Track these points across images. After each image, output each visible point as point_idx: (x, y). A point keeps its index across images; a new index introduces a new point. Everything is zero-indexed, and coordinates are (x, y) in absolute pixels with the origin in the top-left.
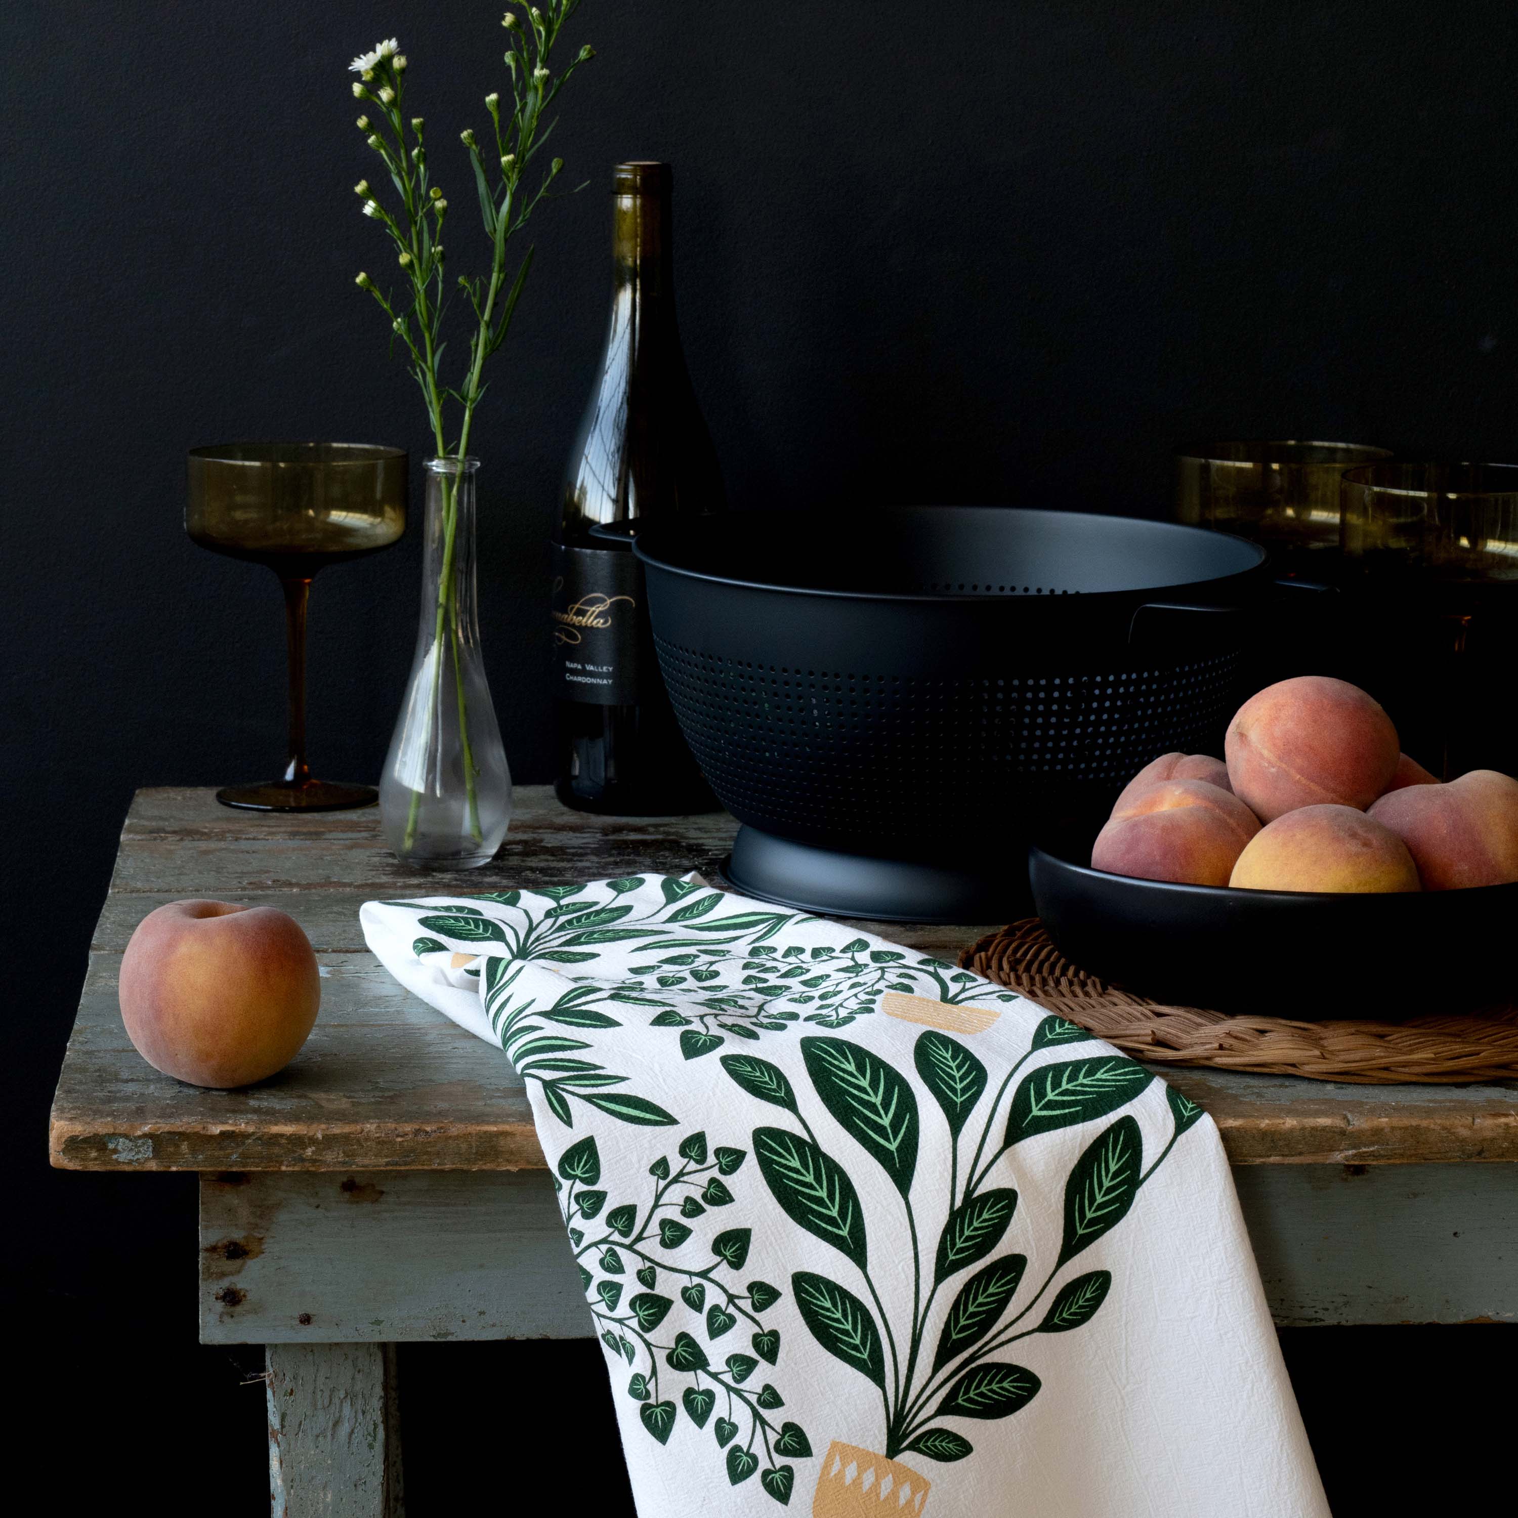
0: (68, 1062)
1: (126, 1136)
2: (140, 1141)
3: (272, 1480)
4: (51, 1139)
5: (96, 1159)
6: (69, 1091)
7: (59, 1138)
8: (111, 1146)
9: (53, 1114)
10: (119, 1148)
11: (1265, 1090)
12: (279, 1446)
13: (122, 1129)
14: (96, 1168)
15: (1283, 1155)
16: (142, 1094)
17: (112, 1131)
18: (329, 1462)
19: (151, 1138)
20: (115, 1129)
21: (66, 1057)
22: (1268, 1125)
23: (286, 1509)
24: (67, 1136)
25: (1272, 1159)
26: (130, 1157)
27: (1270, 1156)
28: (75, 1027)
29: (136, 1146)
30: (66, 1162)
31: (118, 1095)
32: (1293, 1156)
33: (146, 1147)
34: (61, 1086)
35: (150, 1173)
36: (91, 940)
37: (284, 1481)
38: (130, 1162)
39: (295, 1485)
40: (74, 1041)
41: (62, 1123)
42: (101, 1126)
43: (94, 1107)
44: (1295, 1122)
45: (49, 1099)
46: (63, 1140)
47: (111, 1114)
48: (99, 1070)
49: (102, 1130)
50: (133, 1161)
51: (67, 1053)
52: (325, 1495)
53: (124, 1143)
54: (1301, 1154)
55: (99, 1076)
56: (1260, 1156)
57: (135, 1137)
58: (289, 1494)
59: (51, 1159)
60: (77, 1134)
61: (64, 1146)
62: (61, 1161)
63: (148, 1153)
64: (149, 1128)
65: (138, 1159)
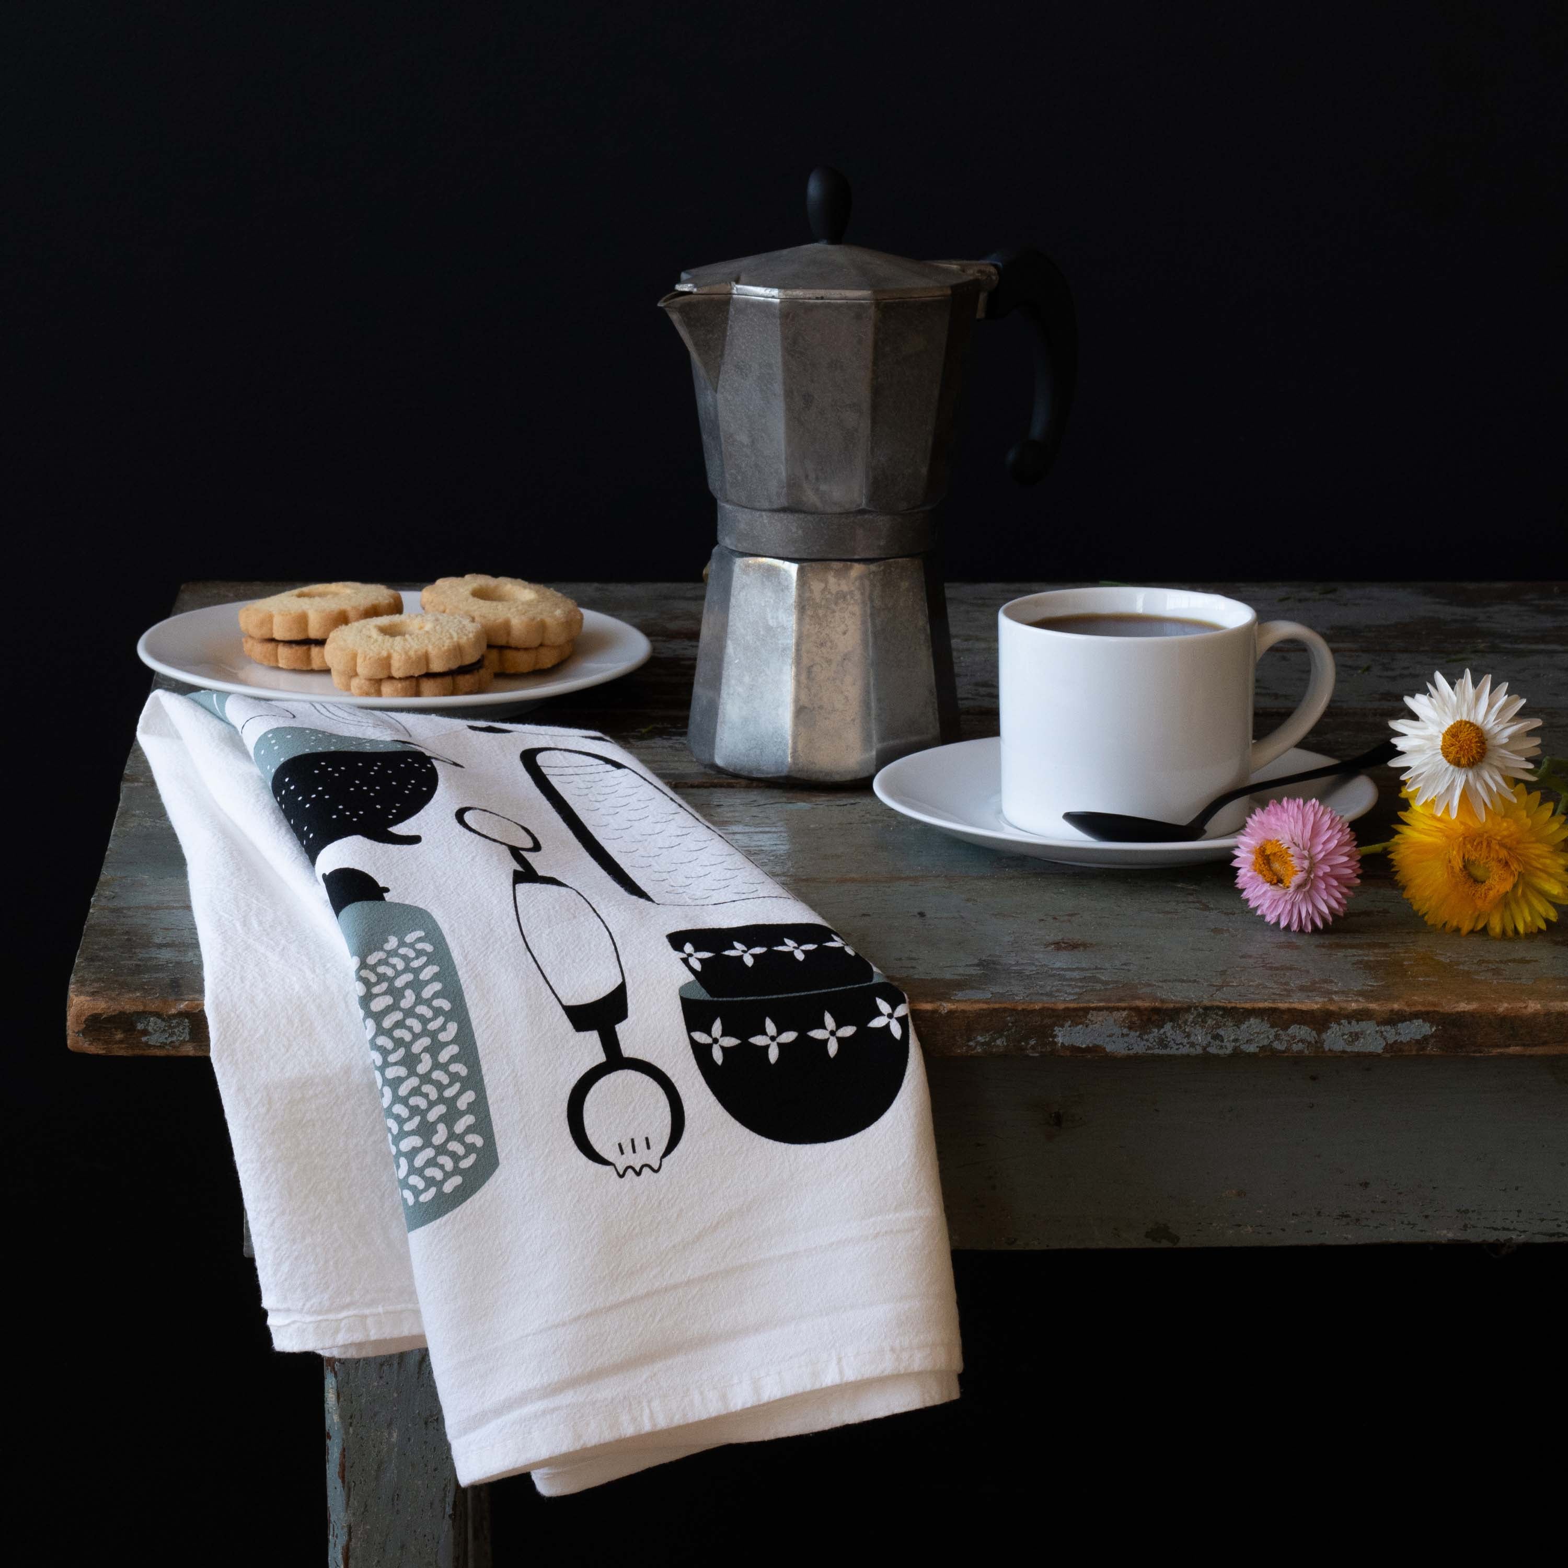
0: (93, 922)
1: (158, 1015)
2: (174, 1021)
3: (327, 1416)
4: (68, 1018)
5: (121, 1042)
6: (91, 959)
7: (78, 1016)
8: (140, 1026)
9: (72, 987)
10: (150, 1029)
11: (1502, 966)
12: (336, 1376)
13: (153, 1007)
14: (122, 1053)
15: (1524, 1045)
16: (178, 963)
17: (141, 1008)
18: (395, 1395)
19: (192, 1016)
20: (145, 1007)
21: (89, 916)
22: (1507, 1009)
23: (344, 1450)
24: (88, 1013)
25: (1512, 1050)
26: (162, 1040)
27: (1509, 1046)
28: (102, 878)
29: (170, 1027)
30: (86, 1045)
31: (149, 963)
32: (1536, 1046)
33: (181, 1028)
34: (83, 952)
35: (187, 1058)
36: (123, 768)
37: (341, 1417)
38: (163, 1046)
39: (355, 1423)
40: (99, 895)
41: (82, 998)
42: (128, 1003)
43: (121, 979)
44: (1539, 1006)
45: (67, 968)
46: (83, 1018)
47: (141, 987)
48: (127, 933)
49: (129, 1008)
50: (166, 1044)
51: (91, 911)
52: (390, 1434)
53: (155, 1023)
54: (1545, 1043)
55: (129, 940)
56: (1498, 1046)
57: (169, 1016)
58: (347, 1433)
59: (69, 1042)
60: (99, 1011)
61: (84, 1026)
62: (81, 1044)
63: (184, 1035)
64: (187, 1005)
65: (172, 1042)
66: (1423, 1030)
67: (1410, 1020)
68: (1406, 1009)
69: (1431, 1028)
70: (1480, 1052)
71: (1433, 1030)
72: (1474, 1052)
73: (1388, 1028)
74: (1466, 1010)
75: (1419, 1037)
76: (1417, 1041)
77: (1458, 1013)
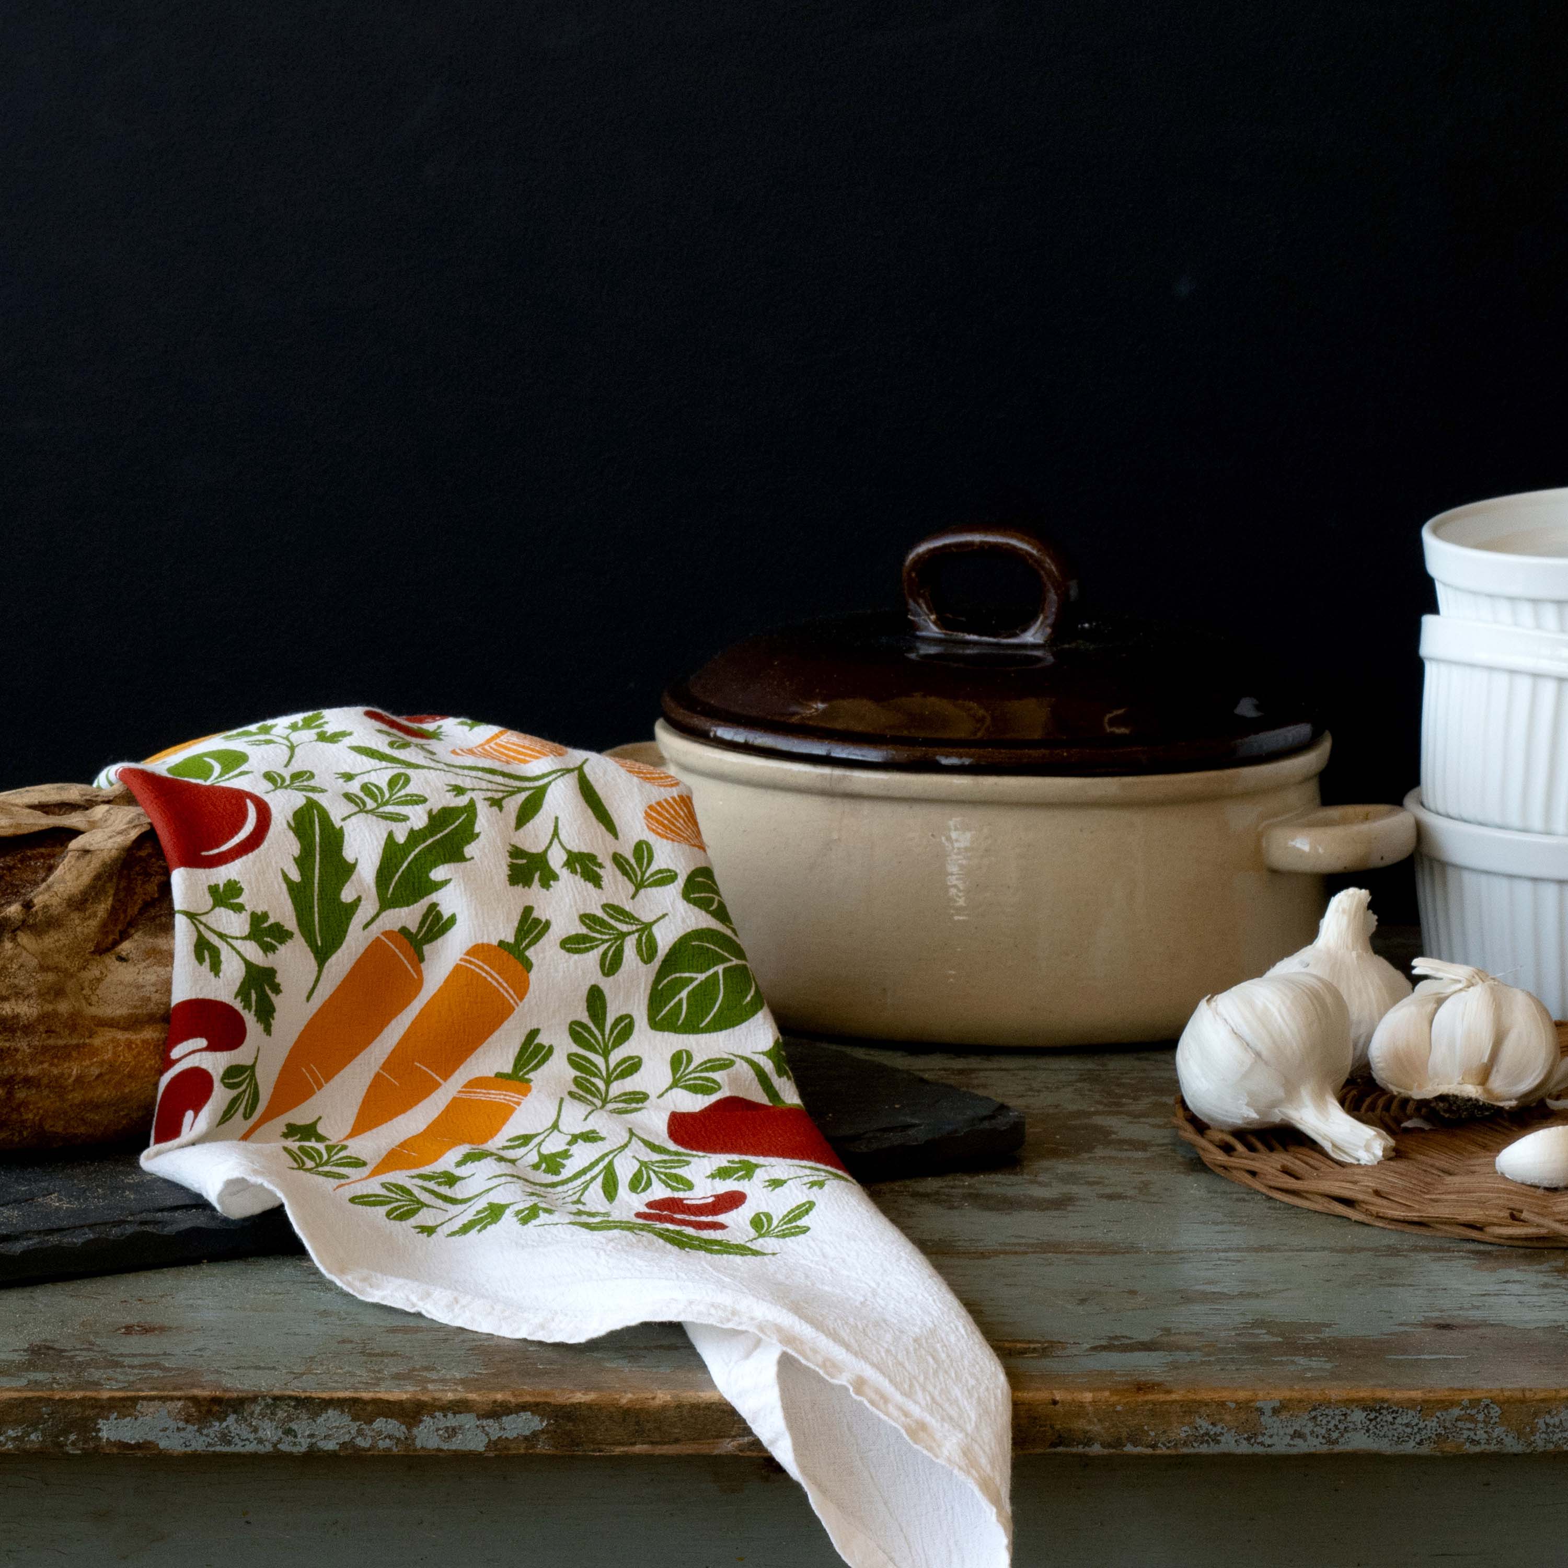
66: (533, 1424)
67: (517, 1413)
68: (512, 1400)
69: (541, 1421)
70: (599, 1451)
71: (544, 1424)
72: (594, 1451)
73: (491, 1422)
74: (582, 1401)
75: (527, 1433)
76: (526, 1438)
77: (572, 1405)
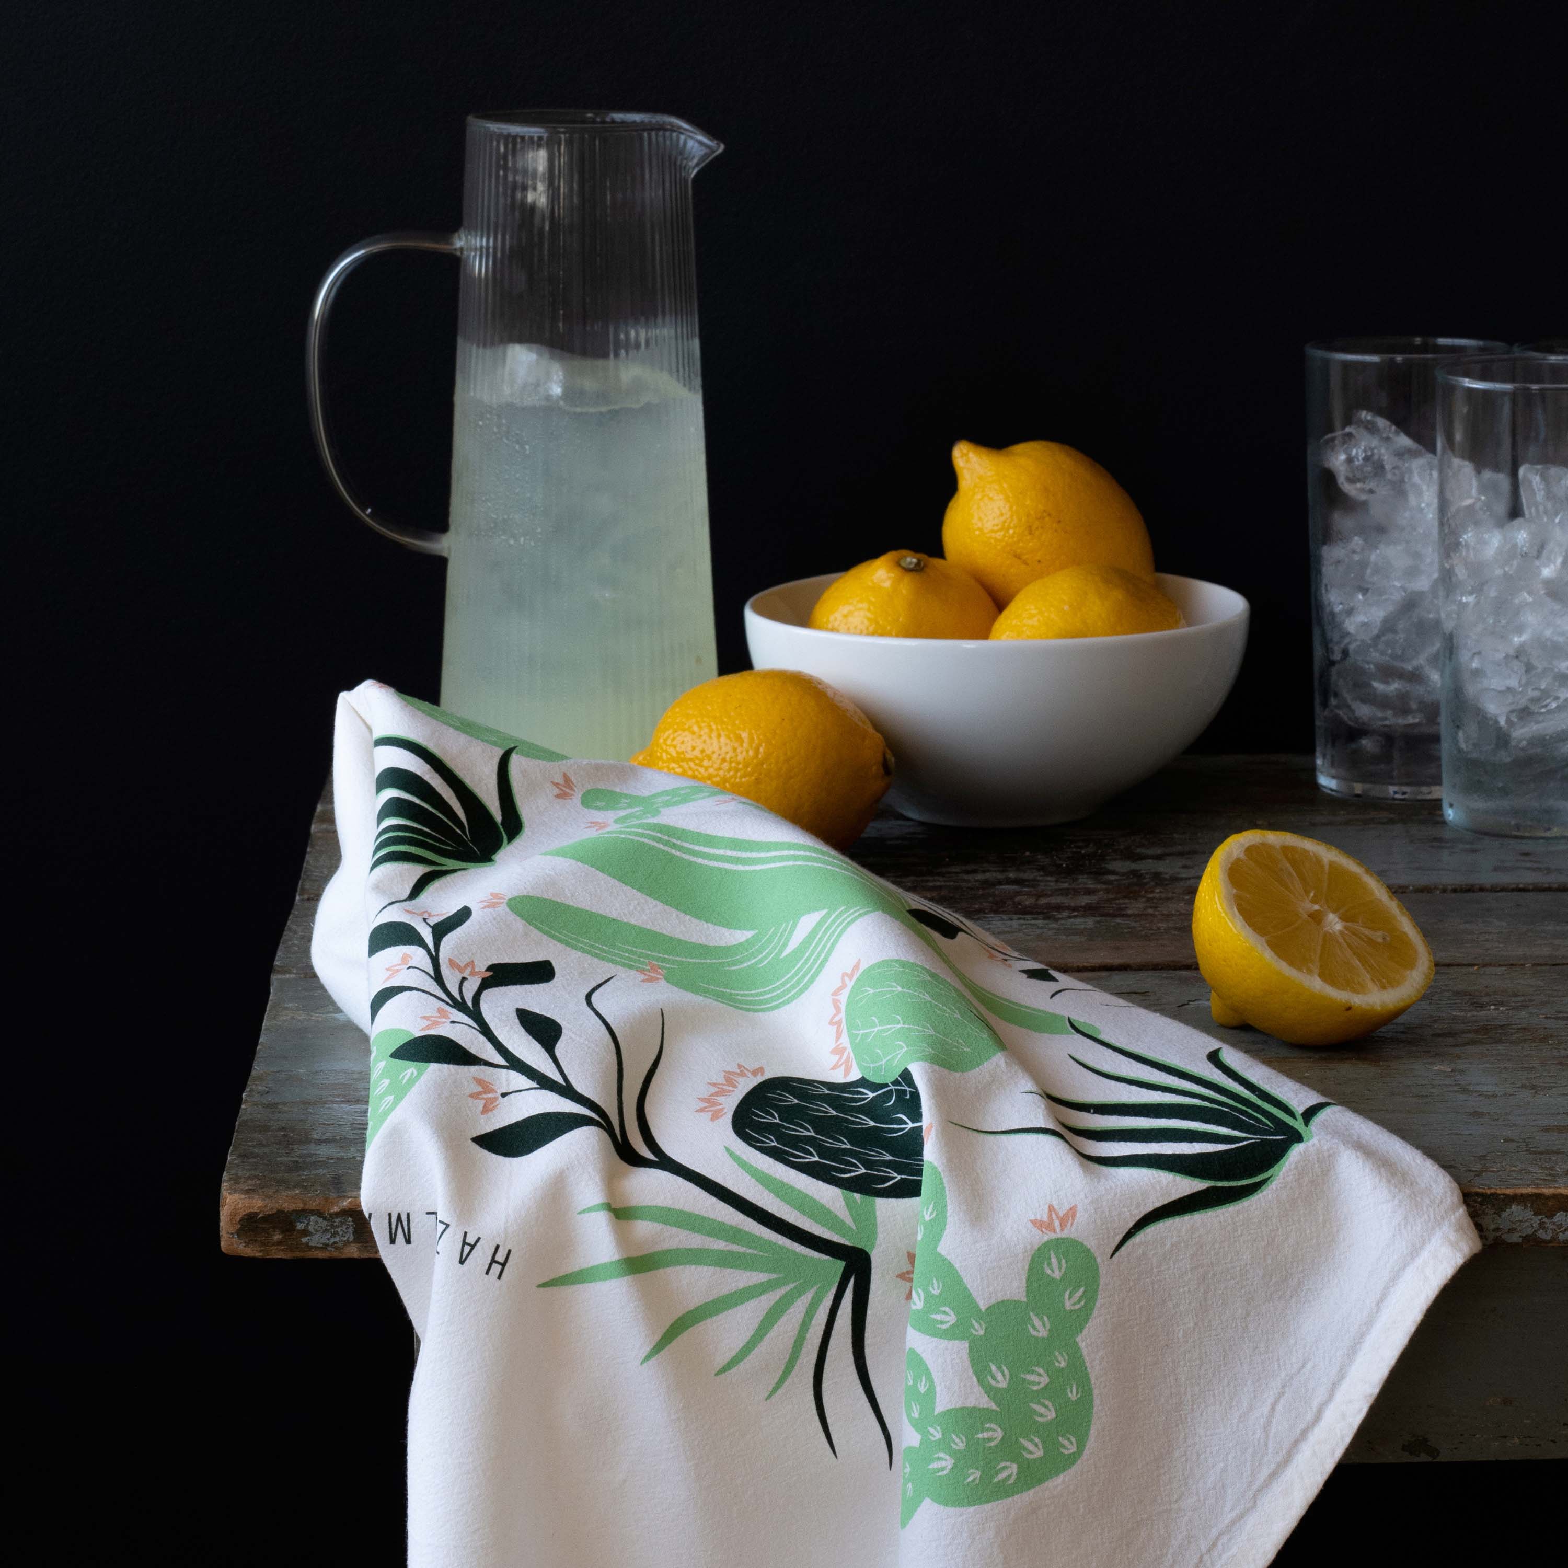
0: (245, 1118)
1: (319, 1213)
2: (337, 1220)
4: (222, 1218)
5: (280, 1243)
6: (244, 1156)
7: (232, 1216)
8: (300, 1226)
9: (224, 1185)
10: (311, 1228)
13: (314, 1204)
14: (281, 1255)
16: (340, 1159)
17: (300, 1206)
19: (351, 1216)
20: (305, 1204)
21: (241, 1112)
24: (242, 1213)
26: (322, 1241)
28: (253, 1073)
29: (332, 1226)
30: (241, 1247)
31: (308, 1160)
33: (344, 1227)
34: (235, 1149)
35: (351, 1260)
38: (324, 1247)
40: (252, 1091)
41: (236, 1196)
42: (286, 1201)
43: (278, 1176)
45: (219, 1165)
46: (238, 1218)
47: (300, 1184)
48: (283, 1129)
49: (287, 1206)
50: (328, 1245)
51: (243, 1106)
53: (316, 1222)
55: (285, 1136)
57: (331, 1215)
59: (222, 1244)
60: (256, 1210)
61: (239, 1226)
62: (235, 1246)
63: (347, 1235)
64: (350, 1202)
65: (334, 1243)
